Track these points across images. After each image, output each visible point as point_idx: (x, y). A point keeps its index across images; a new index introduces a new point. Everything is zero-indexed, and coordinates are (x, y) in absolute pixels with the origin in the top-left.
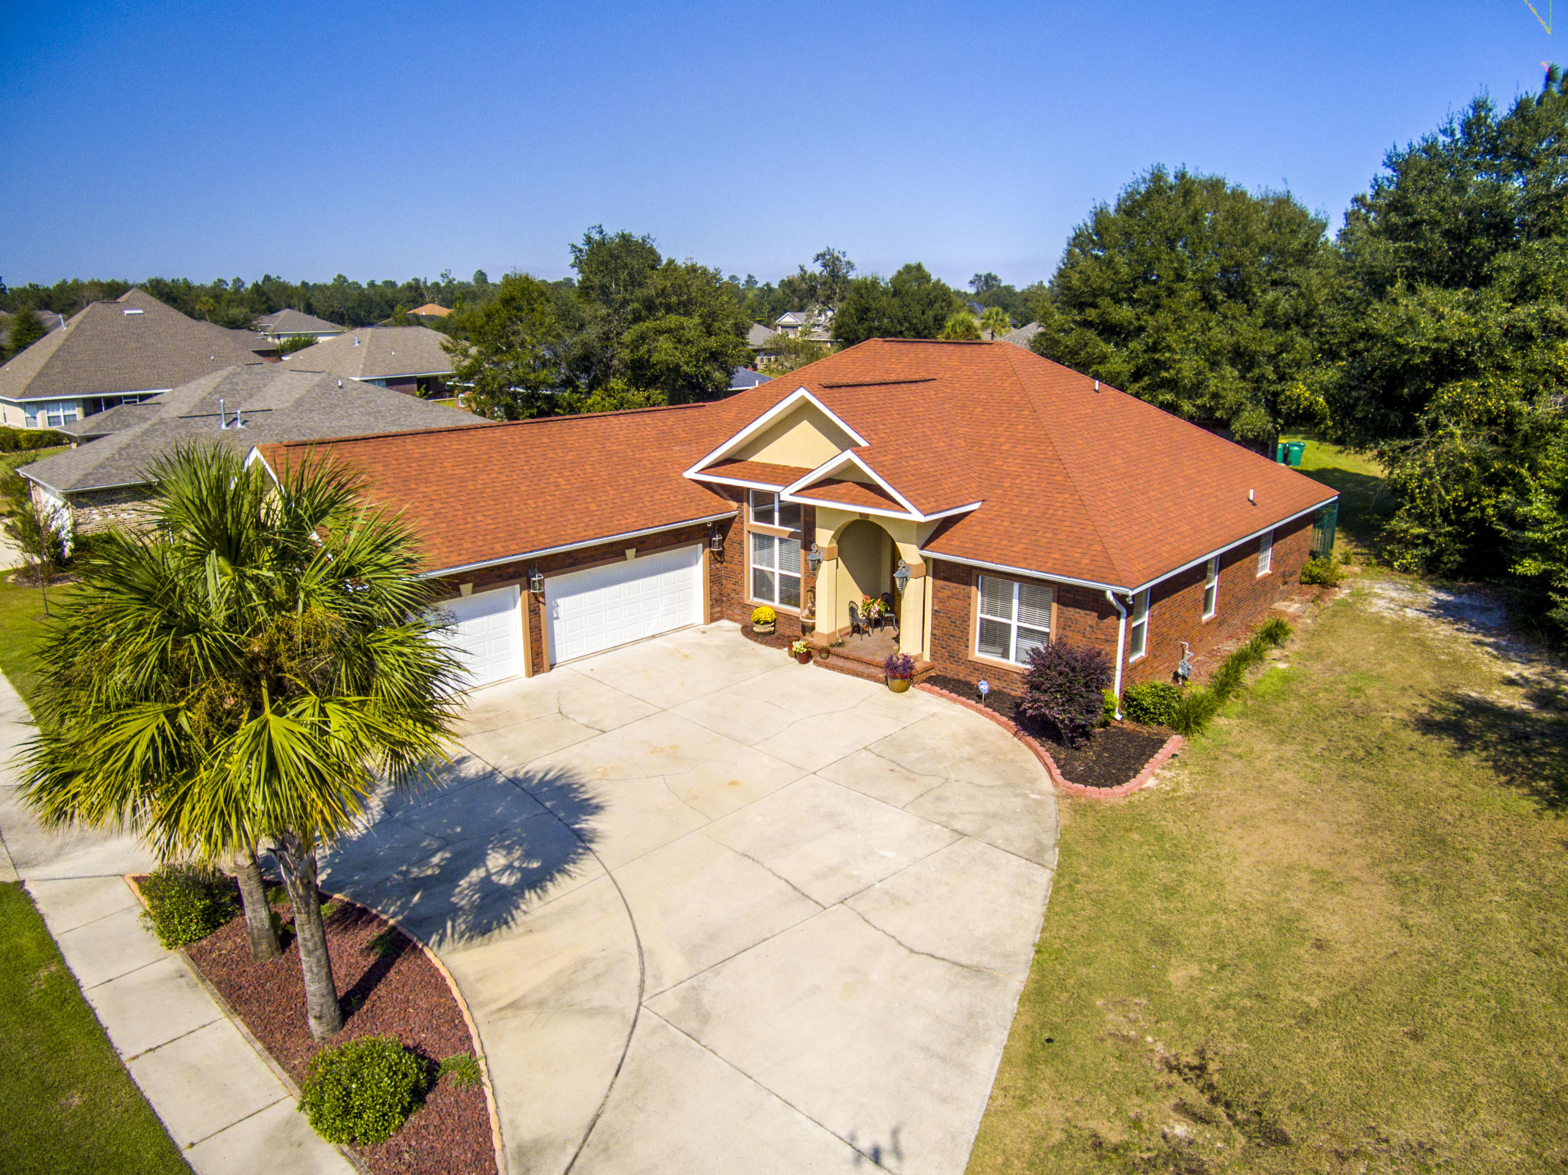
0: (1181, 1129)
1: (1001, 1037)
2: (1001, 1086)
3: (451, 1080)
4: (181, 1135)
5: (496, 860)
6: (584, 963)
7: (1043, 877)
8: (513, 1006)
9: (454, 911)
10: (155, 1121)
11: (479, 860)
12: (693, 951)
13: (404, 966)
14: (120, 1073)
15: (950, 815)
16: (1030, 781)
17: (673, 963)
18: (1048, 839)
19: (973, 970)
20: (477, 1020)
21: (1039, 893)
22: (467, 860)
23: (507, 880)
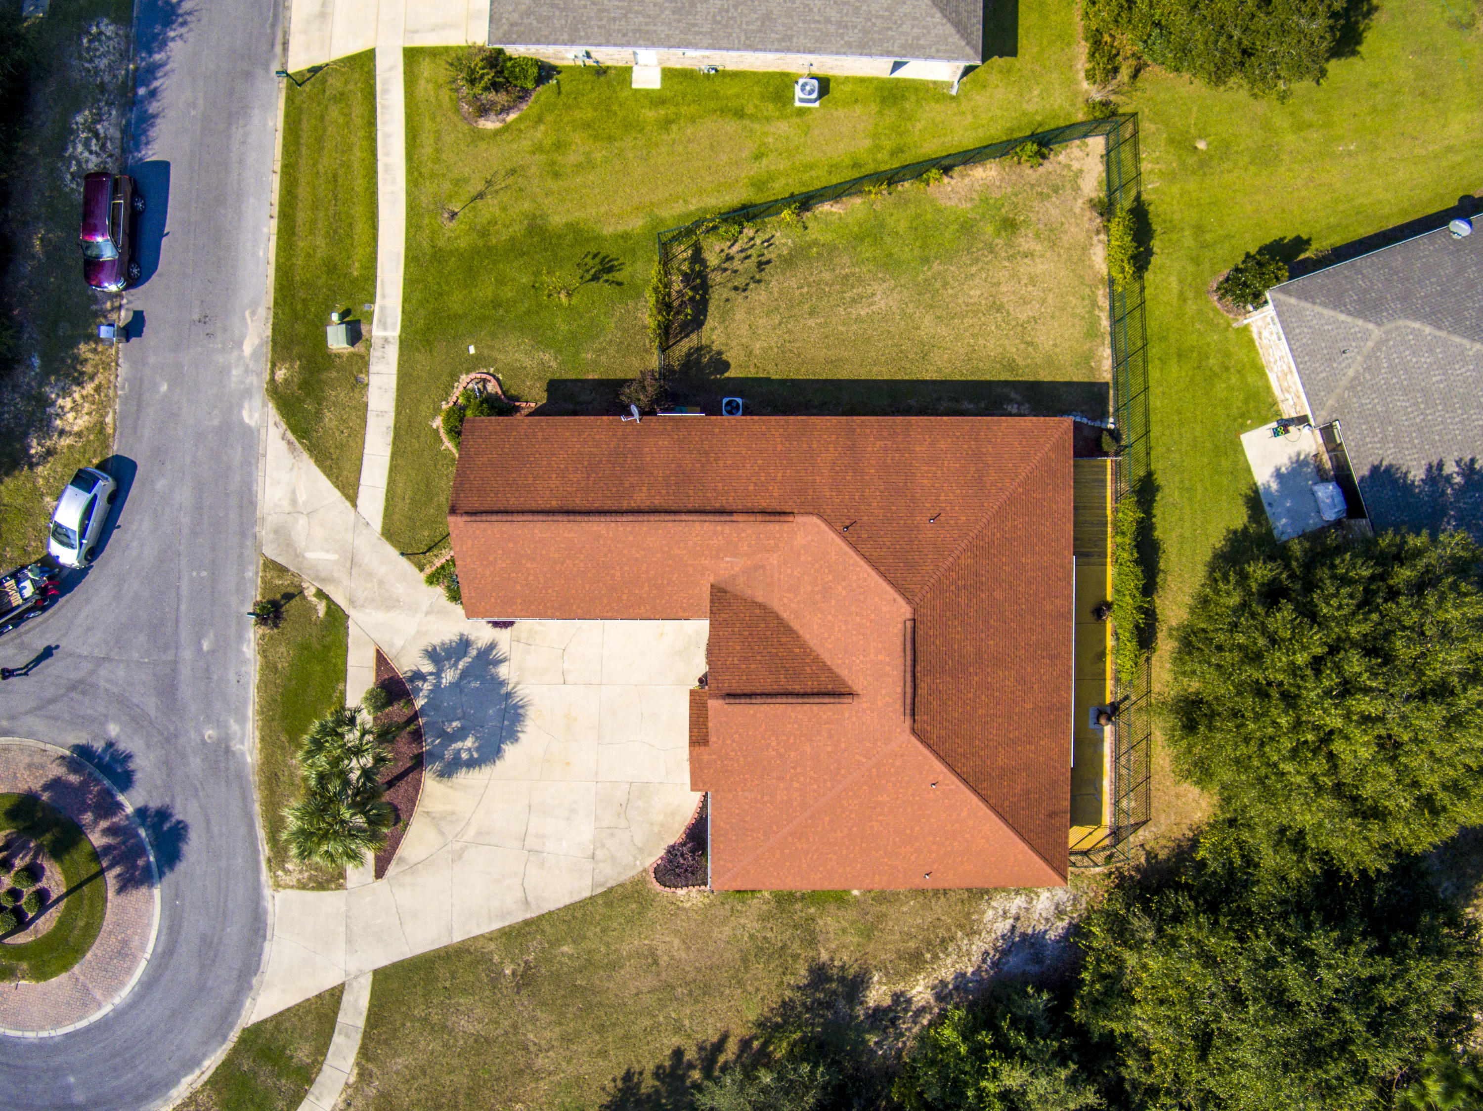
0: (507, 972)
1: (507, 923)
2: (492, 932)
3: (400, 826)
5: (469, 743)
6: (453, 813)
8: (427, 814)
9: (442, 758)
11: (464, 738)
12: (479, 834)
13: (415, 774)
15: (603, 846)
16: (650, 854)
17: (471, 833)
18: (611, 883)
19: (527, 903)
20: (418, 810)
21: (577, 898)
22: (460, 734)
23: (464, 756)
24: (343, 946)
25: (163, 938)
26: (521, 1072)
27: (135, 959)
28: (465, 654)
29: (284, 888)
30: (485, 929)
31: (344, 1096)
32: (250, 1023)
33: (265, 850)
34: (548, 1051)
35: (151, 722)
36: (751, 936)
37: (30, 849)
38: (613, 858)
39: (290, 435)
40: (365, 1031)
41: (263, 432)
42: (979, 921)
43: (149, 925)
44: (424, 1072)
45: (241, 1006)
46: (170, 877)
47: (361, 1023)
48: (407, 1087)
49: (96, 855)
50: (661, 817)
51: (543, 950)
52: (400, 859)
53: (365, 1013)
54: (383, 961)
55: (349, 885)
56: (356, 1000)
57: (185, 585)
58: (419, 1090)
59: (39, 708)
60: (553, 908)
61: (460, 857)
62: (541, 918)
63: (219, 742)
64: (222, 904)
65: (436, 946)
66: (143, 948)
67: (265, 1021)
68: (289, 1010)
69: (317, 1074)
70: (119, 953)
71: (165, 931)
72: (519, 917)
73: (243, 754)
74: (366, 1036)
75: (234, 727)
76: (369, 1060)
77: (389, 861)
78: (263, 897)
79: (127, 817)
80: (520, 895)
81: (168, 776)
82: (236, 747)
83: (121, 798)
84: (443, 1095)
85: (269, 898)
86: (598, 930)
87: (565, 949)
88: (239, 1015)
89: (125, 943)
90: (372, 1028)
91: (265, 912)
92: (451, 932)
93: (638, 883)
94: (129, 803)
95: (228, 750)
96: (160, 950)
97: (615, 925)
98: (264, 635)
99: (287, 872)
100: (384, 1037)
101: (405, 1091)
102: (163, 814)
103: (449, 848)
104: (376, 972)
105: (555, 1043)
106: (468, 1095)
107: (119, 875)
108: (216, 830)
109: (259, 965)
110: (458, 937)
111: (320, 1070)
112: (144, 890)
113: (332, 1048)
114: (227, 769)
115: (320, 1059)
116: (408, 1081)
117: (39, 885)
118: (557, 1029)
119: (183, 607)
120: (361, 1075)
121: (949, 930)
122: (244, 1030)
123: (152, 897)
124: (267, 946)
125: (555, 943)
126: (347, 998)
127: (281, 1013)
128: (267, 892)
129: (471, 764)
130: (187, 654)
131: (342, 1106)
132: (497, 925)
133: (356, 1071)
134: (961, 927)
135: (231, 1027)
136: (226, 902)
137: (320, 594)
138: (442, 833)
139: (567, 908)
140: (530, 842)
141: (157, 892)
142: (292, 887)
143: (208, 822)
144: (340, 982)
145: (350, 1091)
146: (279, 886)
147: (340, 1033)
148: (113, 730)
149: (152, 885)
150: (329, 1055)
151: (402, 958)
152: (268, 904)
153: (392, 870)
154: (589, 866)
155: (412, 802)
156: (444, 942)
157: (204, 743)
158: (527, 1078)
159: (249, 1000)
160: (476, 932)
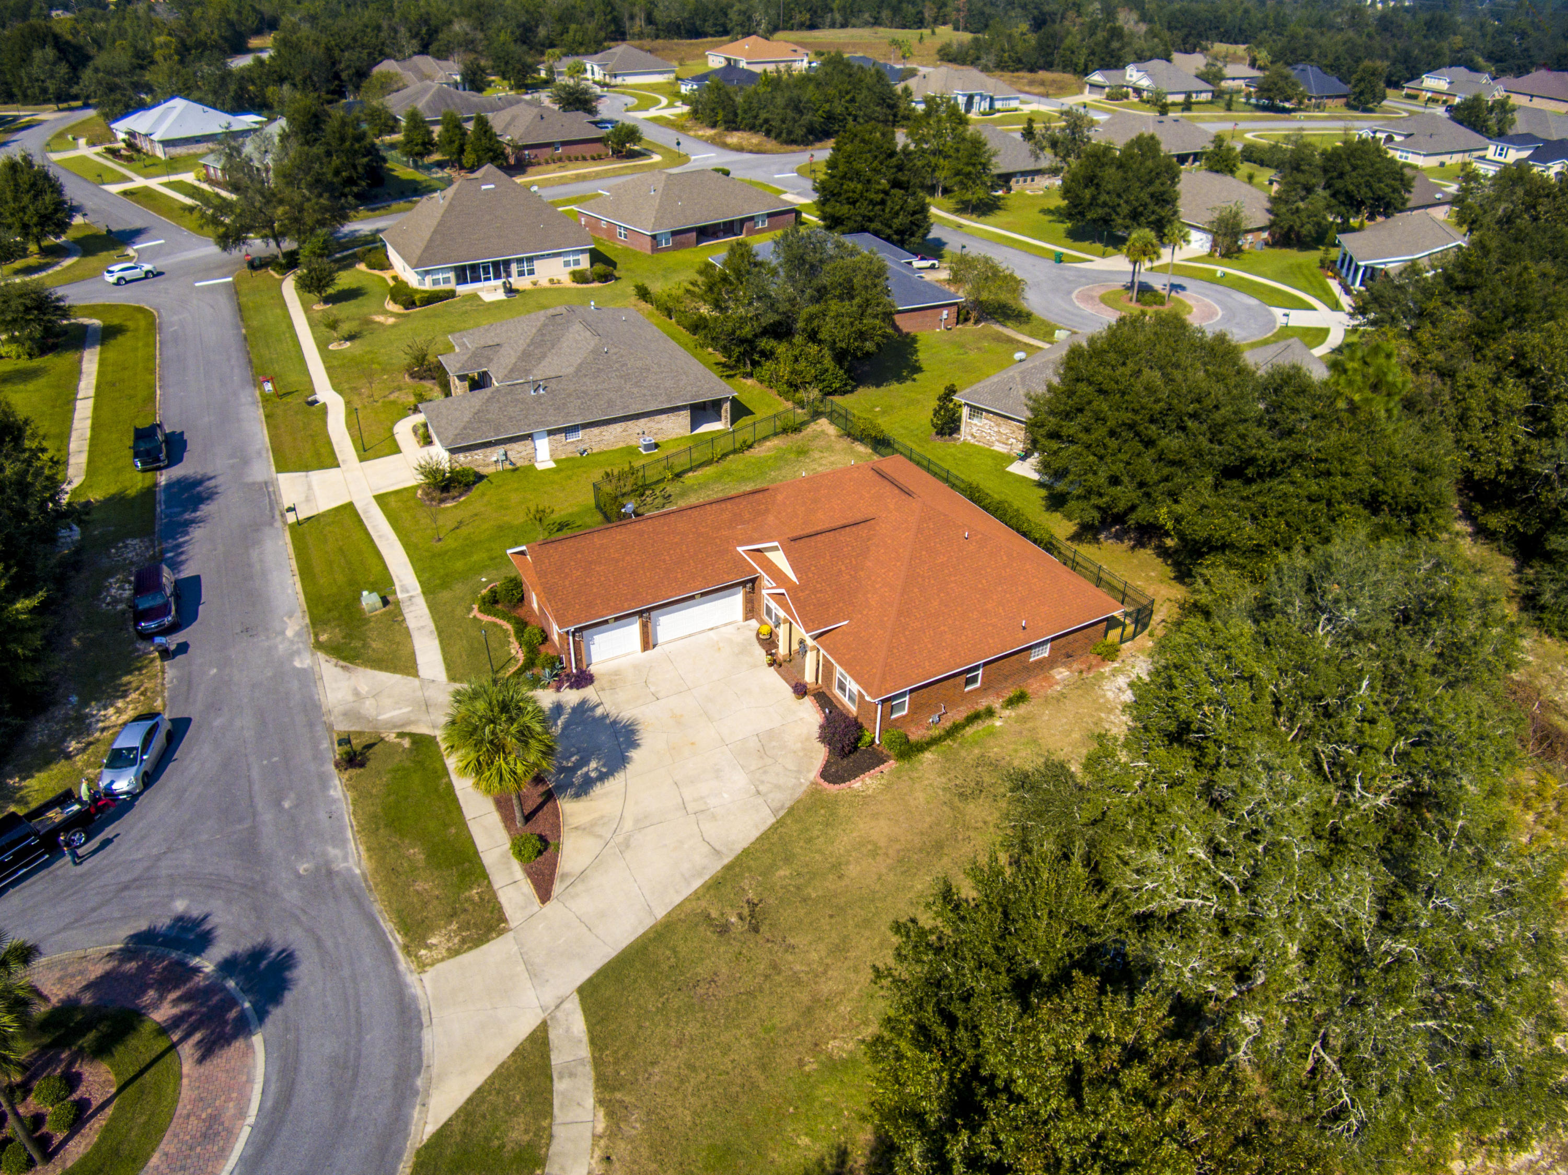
0: (733, 919)
1: (707, 877)
2: (696, 892)
3: (551, 849)
4: (480, 849)
5: (593, 765)
6: (602, 817)
7: (772, 820)
8: (576, 828)
9: (571, 784)
10: (473, 843)
11: (587, 763)
12: (637, 821)
13: (550, 805)
14: (465, 825)
15: (762, 782)
16: (809, 771)
17: (628, 825)
18: (788, 804)
19: (717, 852)
20: (564, 831)
21: (763, 828)
22: (584, 762)
23: (593, 775)
24: (529, 984)
25: (273, 1087)
26: (809, 1009)
27: (231, 1134)
28: (559, 716)
29: (432, 964)
30: (687, 892)
31: (598, 1153)
32: (426, 1138)
33: (397, 939)
34: (825, 972)
35: (229, 881)
36: (944, 789)
37: (61, 1061)
38: (778, 787)
39: (342, 663)
40: (594, 1058)
41: (317, 668)
42: (1107, 701)
43: (250, 1081)
44: (692, 1068)
45: (407, 1124)
46: (276, 1014)
47: (585, 1051)
48: (680, 1096)
49: (162, 1031)
50: (799, 745)
51: (760, 884)
52: (564, 876)
53: (585, 1039)
54: (584, 974)
55: (512, 924)
56: (568, 1030)
57: (255, 774)
58: (696, 1092)
59: (76, 921)
60: (745, 845)
61: (628, 846)
62: (738, 858)
63: (318, 869)
64: (352, 1012)
65: (641, 931)
66: (242, 1114)
67: (447, 1125)
68: (479, 1090)
69: (548, 1145)
70: (204, 1136)
71: (274, 1078)
72: (716, 866)
73: (349, 869)
74: (597, 1063)
75: (333, 852)
76: (614, 1089)
77: (551, 882)
78: (406, 985)
79: (207, 976)
80: (705, 849)
81: (258, 918)
82: (338, 866)
83: (196, 961)
84: (731, 1083)
85: (417, 984)
86: (802, 843)
87: (781, 873)
88: (406, 1137)
89: (214, 1119)
90: (601, 1050)
91: (414, 998)
92: (651, 912)
93: (814, 792)
94: (207, 964)
95: (330, 873)
96: (269, 1104)
97: (816, 833)
98: (350, 779)
99: (429, 947)
100: (621, 1053)
101: (678, 1104)
102: (258, 954)
103: (612, 843)
104: (581, 990)
105: (828, 961)
106: (764, 1068)
107: (199, 1042)
108: (329, 944)
109: (420, 1059)
110: (660, 913)
111: (551, 1136)
112: (239, 1044)
113: (556, 1102)
114: (333, 887)
115: (545, 1123)
116: (677, 1089)
117: (75, 1096)
118: (821, 946)
119: (256, 787)
120: (610, 1114)
121: (1092, 716)
122: (418, 1153)
123: (250, 1047)
124: (427, 1036)
125: (767, 872)
126: (554, 1035)
127: (470, 1101)
128: (411, 979)
129: (602, 777)
130: (267, 817)
131: (599, 1169)
132: (697, 884)
133: (601, 1113)
134: (1098, 709)
135: (399, 1155)
136: (358, 1010)
137: (401, 735)
138: (600, 836)
139: (760, 839)
140: (691, 807)
141: (257, 1040)
142: (443, 960)
143: (319, 941)
144: (539, 1022)
145: (602, 1143)
146: (425, 965)
147: (561, 1077)
148: (180, 906)
149: (250, 1033)
150: (556, 1111)
151: (606, 960)
152: (417, 990)
153: (557, 888)
154: (760, 800)
155: (556, 828)
156: (649, 923)
157: (299, 877)
158: (819, 1013)
159: (418, 1108)
160: (678, 900)
